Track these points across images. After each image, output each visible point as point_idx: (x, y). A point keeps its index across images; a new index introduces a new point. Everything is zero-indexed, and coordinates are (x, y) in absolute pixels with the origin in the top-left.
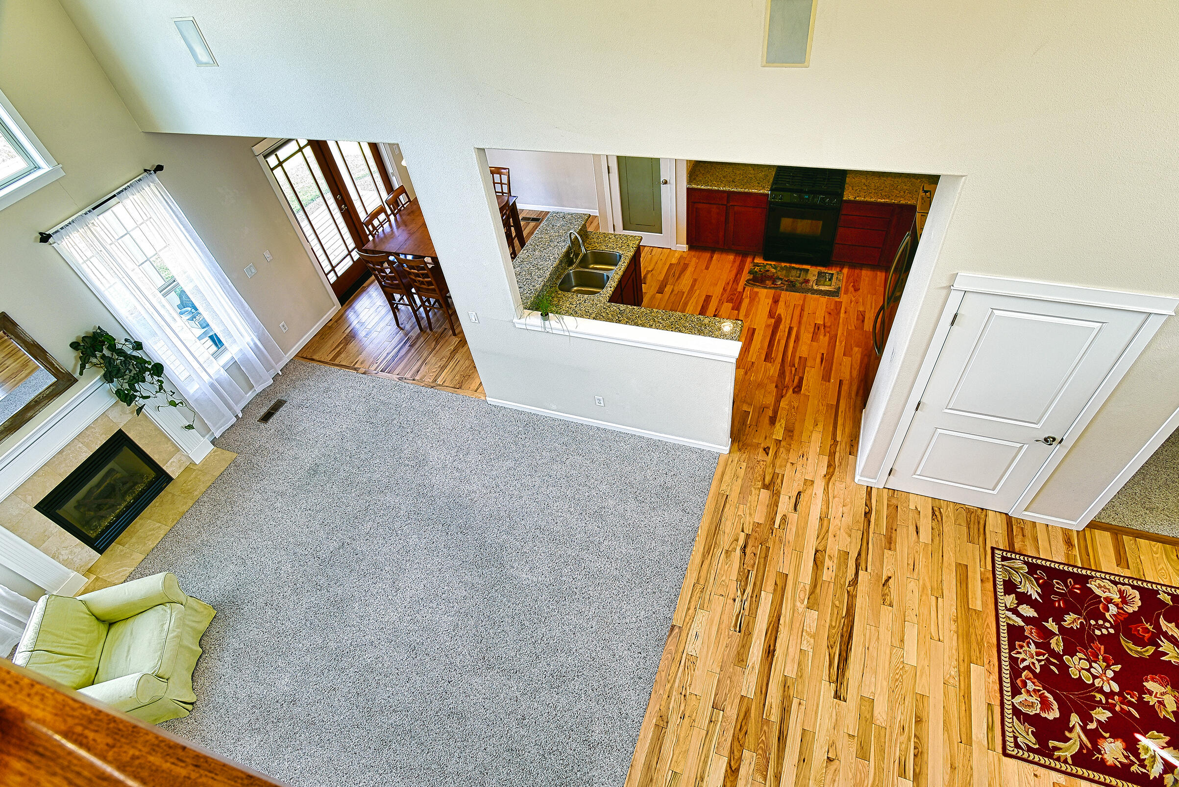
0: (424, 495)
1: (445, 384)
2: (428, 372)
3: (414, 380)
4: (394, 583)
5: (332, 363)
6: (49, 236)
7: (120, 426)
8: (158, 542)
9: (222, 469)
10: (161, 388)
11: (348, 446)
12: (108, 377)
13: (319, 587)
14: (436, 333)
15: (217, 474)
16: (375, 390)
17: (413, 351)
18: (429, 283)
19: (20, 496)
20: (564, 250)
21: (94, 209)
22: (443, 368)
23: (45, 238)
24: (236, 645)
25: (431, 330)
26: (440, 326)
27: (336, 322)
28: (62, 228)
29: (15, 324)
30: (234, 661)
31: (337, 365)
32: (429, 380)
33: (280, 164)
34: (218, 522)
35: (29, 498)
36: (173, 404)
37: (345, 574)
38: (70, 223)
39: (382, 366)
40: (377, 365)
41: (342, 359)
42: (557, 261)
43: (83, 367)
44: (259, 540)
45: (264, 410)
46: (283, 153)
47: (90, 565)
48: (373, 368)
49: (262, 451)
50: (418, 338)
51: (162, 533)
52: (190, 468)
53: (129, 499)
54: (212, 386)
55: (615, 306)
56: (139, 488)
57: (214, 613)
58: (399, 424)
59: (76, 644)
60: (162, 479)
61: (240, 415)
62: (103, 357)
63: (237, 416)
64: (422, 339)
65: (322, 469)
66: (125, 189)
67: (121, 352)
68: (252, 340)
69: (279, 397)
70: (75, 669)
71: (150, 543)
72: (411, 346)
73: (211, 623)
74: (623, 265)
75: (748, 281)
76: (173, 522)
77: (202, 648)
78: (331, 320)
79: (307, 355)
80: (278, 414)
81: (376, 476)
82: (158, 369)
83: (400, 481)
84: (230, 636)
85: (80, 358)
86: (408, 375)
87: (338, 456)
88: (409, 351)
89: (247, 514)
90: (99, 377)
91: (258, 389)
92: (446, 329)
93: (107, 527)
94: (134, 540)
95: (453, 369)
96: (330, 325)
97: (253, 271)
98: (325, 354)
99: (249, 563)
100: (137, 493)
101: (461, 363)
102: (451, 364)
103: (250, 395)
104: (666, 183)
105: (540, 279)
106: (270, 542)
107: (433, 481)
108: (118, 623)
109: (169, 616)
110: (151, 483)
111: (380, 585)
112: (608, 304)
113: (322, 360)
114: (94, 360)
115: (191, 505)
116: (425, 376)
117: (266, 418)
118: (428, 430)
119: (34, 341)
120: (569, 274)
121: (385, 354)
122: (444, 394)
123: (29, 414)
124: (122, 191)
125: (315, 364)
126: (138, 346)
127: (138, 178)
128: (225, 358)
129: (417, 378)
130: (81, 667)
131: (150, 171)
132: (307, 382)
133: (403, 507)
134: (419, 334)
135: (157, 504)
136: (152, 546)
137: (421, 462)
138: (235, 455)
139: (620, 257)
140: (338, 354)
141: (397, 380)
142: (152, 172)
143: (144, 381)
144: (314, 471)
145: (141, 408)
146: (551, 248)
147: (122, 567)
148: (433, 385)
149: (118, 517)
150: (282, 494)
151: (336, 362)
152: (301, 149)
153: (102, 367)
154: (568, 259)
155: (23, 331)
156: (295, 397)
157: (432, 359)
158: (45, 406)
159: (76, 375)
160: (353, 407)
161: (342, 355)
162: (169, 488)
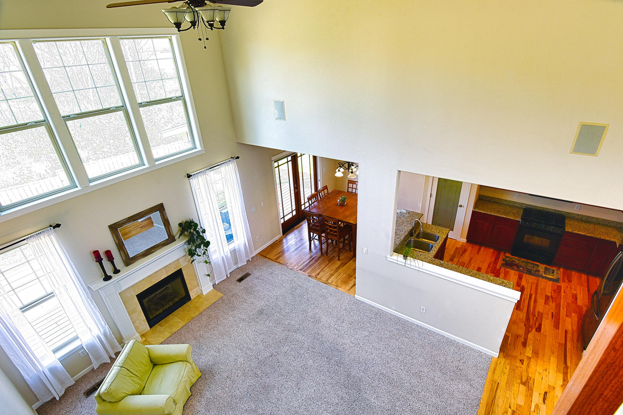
0: (318, 340)
1: (333, 283)
2: (324, 275)
3: (316, 278)
4: (298, 384)
5: (276, 260)
6: (191, 176)
7: (182, 267)
8: (178, 329)
9: (216, 300)
10: (204, 253)
11: (279, 303)
12: (189, 242)
13: (256, 375)
14: (329, 257)
15: (213, 302)
16: (296, 279)
17: (317, 263)
18: (336, 232)
19: (133, 288)
20: (410, 228)
21: (210, 168)
22: (332, 275)
23: (189, 176)
24: (209, 396)
25: (327, 255)
26: (331, 254)
27: (279, 242)
28: (196, 174)
29: (164, 209)
30: (206, 405)
31: (278, 262)
32: (324, 279)
33: (278, 166)
34: (209, 327)
35: (136, 290)
36: (206, 262)
37: (271, 372)
38: (200, 172)
39: (301, 267)
40: (298, 266)
41: (280, 260)
42: (407, 233)
43: (180, 235)
44: (229, 341)
45: (239, 276)
46: (280, 162)
47: (144, 332)
48: (295, 267)
49: (236, 296)
50: (320, 258)
51: (181, 325)
52: (200, 296)
53: (171, 304)
54: (223, 258)
55: (437, 261)
56: (177, 299)
57: (200, 374)
58: (307, 298)
59: (139, 370)
60: (187, 298)
61: (229, 276)
62: (190, 232)
63: (227, 276)
64: (321, 259)
65: (265, 312)
66: (223, 163)
67: (198, 232)
68: (245, 241)
69: (248, 271)
70: (136, 383)
71: (174, 329)
72: (316, 261)
73: (198, 380)
74: (440, 242)
75: (502, 264)
76: (188, 320)
77: (191, 392)
78: (277, 240)
79: (264, 254)
80: (246, 279)
81: (292, 323)
82: (207, 244)
83: (305, 328)
84: (206, 390)
85: (181, 230)
86: (313, 275)
87: (274, 307)
88: (315, 263)
89: (225, 326)
90: (185, 241)
91: (239, 266)
92: (334, 256)
93: (158, 315)
94: (167, 325)
95: (337, 277)
96: (276, 242)
97: (255, 210)
98: (273, 255)
99: (222, 352)
100: (175, 302)
101: (341, 274)
102: (336, 274)
103: (234, 267)
104: (461, 206)
105: (398, 240)
106: (234, 344)
107: (323, 332)
108: (158, 365)
109: (184, 368)
110: (182, 299)
111: (290, 384)
112: (434, 259)
113: (271, 258)
114: (186, 233)
115: (197, 315)
116: (322, 277)
117: (240, 280)
118: (322, 305)
119: (167, 218)
120: (410, 241)
121: (302, 262)
122: (332, 288)
123: (153, 251)
124: (222, 164)
125: (267, 260)
126: (204, 231)
127: (229, 160)
128: (232, 246)
129: (318, 277)
130: (138, 384)
131: (234, 158)
132: (262, 267)
133: (306, 343)
134: (320, 256)
135: (181, 310)
136: (175, 331)
137: (318, 321)
138: (223, 295)
139: (438, 237)
140: (279, 257)
141: (307, 276)
142: (235, 159)
143: (200, 248)
144: (261, 312)
145: (194, 260)
146: (403, 226)
147: (158, 337)
148: (326, 282)
149: (164, 311)
150: (244, 320)
151: (278, 261)
152: (288, 162)
153: (188, 237)
154: (411, 233)
155: (165, 213)
156: (256, 273)
157: (326, 270)
158: (160, 248)
159: (177, 237)
160: (284, 285)
161: (281, 258)
162: (188, 303)
